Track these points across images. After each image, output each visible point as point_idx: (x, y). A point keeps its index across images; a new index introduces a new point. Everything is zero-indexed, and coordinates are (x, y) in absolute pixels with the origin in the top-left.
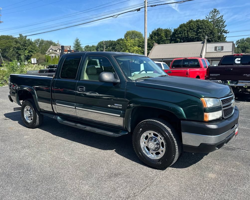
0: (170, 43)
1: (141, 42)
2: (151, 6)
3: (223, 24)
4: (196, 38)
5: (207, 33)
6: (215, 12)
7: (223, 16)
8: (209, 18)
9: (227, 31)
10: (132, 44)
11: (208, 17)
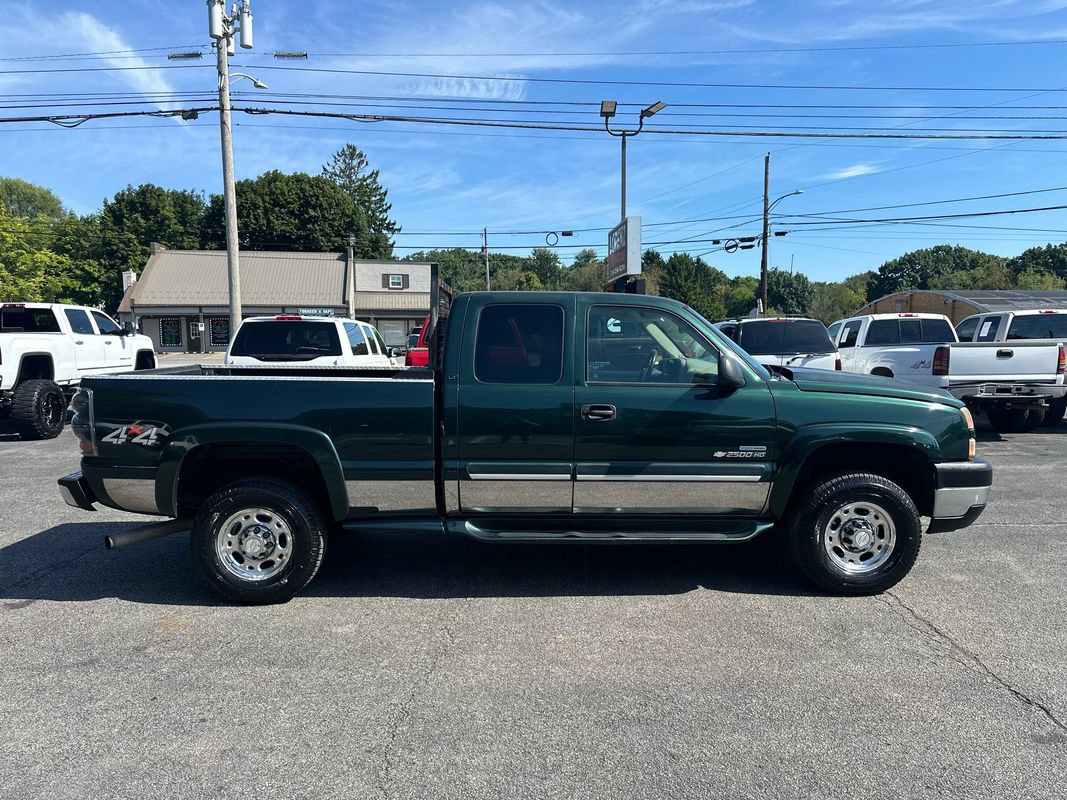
0: (202, 248)
1: (66, 234)
2: (247, 111)
3: (382, 200)
4: (299, 237)
5: (336, 223)
6: (352, 156)
7: (379, 174)
8: (336, 175)
9: (394, 224)
10: (22, 235)
11: (329, 169)
